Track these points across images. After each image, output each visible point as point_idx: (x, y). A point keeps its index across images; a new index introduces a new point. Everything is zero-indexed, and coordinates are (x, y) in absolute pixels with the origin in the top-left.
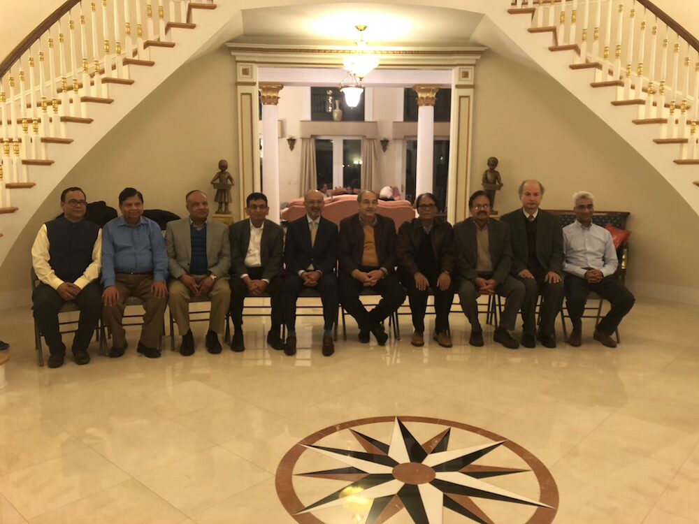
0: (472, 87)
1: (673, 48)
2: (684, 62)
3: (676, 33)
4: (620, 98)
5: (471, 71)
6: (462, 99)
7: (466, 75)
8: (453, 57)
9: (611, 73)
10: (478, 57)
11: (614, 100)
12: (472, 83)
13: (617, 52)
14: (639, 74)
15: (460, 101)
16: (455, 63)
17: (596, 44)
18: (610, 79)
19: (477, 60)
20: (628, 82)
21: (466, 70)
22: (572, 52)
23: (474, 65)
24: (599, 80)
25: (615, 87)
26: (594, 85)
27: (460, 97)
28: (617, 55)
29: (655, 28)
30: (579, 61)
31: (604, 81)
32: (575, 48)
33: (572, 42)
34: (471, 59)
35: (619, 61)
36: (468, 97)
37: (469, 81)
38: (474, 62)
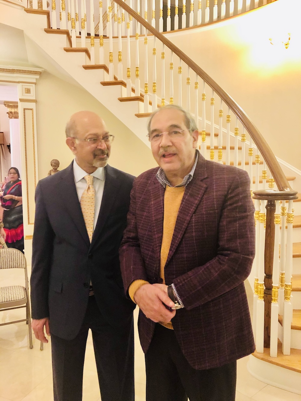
0: (35, 101)
1: (178, 70)
2: (186, 81)
3: (179, 58)
4: (142, 112)
5: (32, 88)
6: (26, 111)
7: (28, 91)
8: (15, 75)
9: (133, 90)
10: (38, 77)
11: (137, 113)
12: (34, 98)
13: (137, 73)
14: (154, 91)
15: (24, 113)
16: (18, 80)
17: (120, 65)
18: (133, 95)
19: (36, 79)
20: (147, 98)
21: (28, 87)
22: (102, 71)
23: (35, 84)
24: (125, 96)
25: (137, 102)
26: (122, 100)
27: (24, 109)
28: (137, 76)
29: (163, 54)
30: (109, 78)
31: (129, 96)
32: (105, 68)
33: (101, 63)
34: (33, 78)
35: (139, 81)
36: (31, 109)
37: (32, 96)
38: (34, 81)
